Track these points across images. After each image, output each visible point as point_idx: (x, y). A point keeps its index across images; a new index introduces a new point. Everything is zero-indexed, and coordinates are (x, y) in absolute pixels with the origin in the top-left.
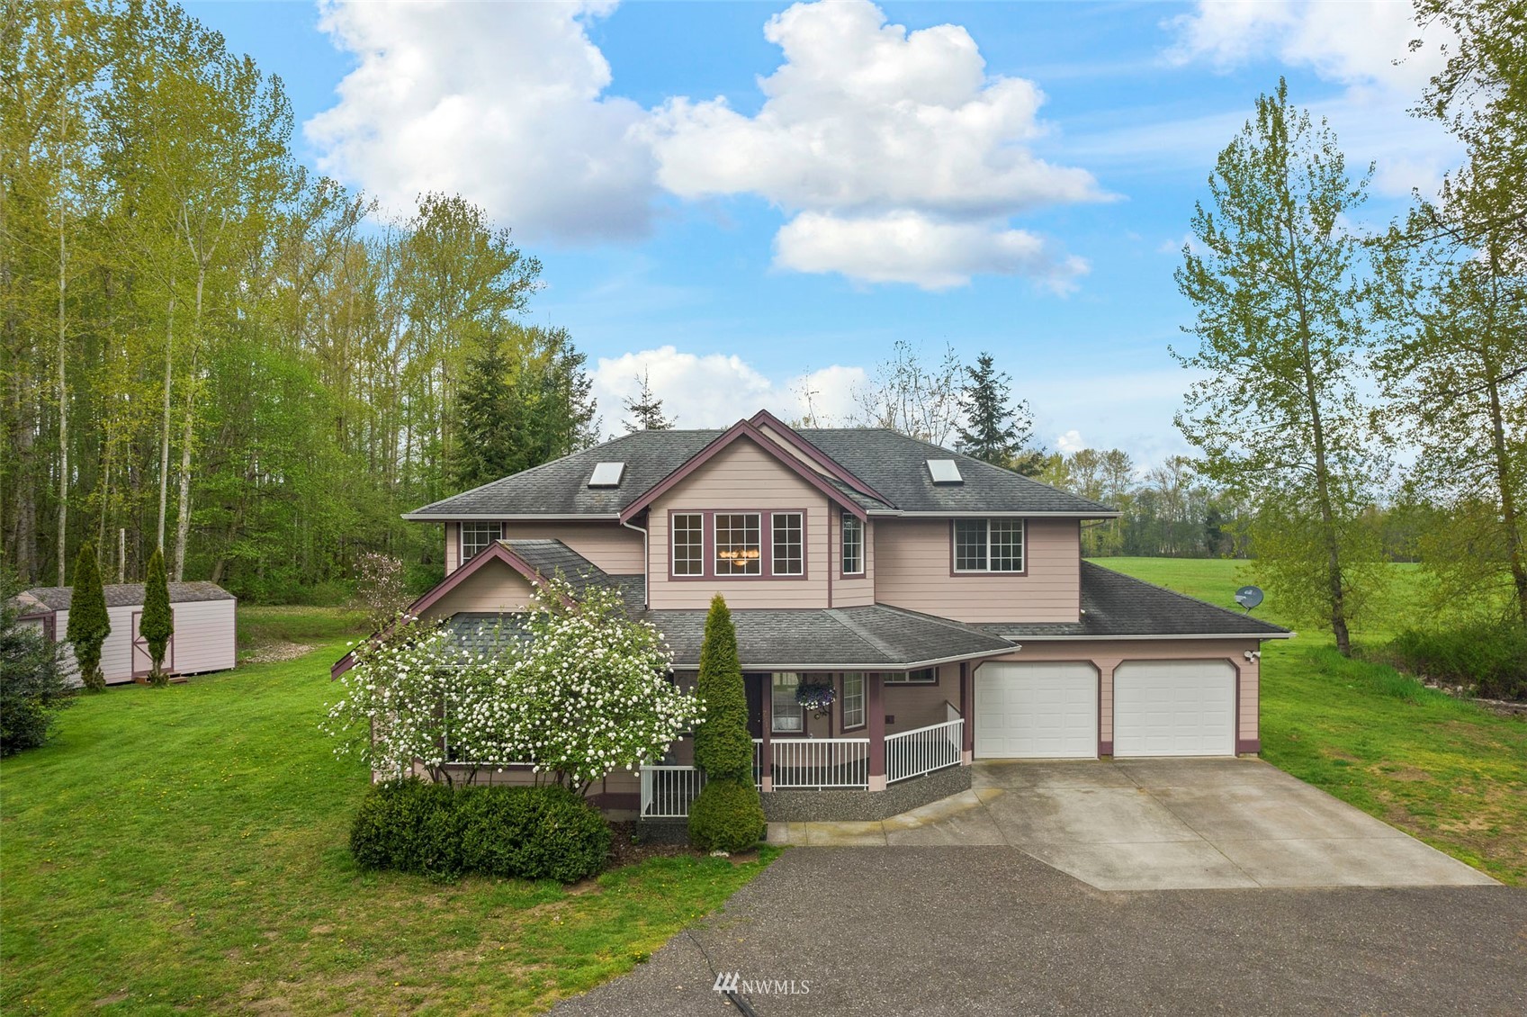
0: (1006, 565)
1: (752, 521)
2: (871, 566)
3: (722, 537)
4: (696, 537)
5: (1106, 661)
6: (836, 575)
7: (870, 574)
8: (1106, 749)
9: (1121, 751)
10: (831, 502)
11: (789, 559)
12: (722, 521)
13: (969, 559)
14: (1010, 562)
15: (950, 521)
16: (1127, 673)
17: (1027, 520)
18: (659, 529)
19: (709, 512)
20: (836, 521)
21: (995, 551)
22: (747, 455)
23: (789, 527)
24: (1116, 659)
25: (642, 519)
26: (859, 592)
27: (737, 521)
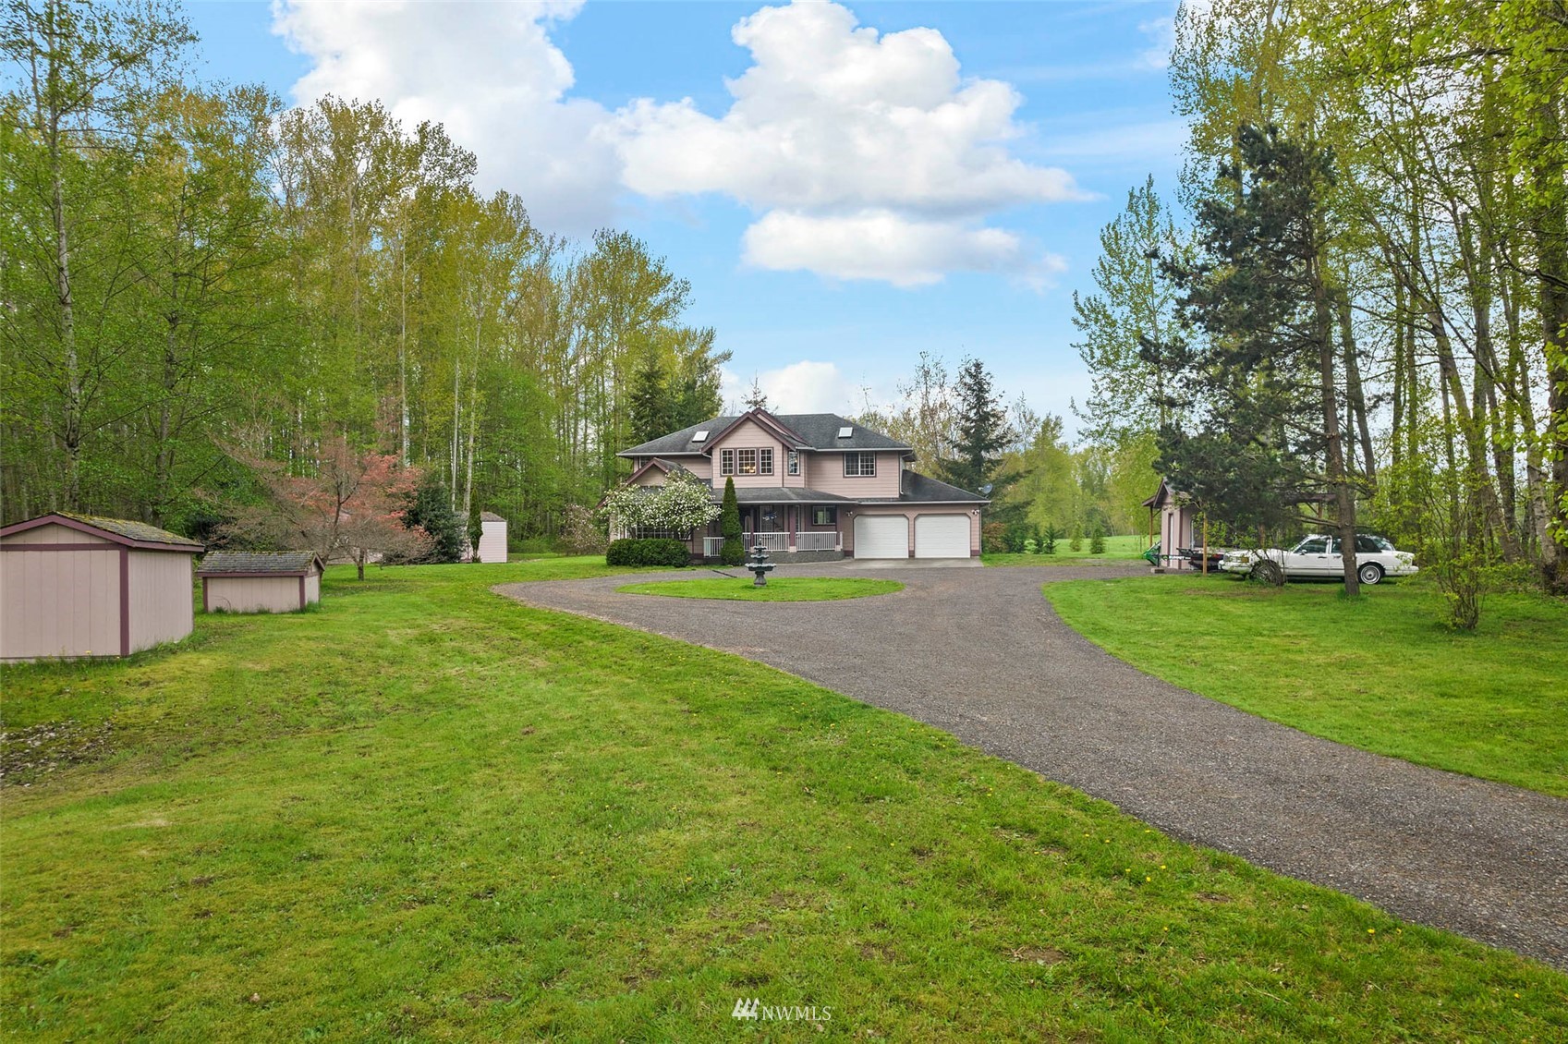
0: (867, 473)
1: (753, 452)
2: (803, 471)
3: (741, 459)
4: (730, 459)
5: (912, 514)
6: (786, 474)
7: (802, 475)
8: (912, 554)
9: (917, 556)
10: (783, 445)
11: (767, 468)
12: (741, 452)
13: (851, 471)
14: (870, 471)
15: (843, 453)
16: (921, 520)
17: (876, 452)
18: (717, 457)
19: (735, 449)
20: (785, 452)
21: (862, 466)
22: (750, 425)
23: (767, 454)
24: (915, 513)
25: (710, 452)
26: (799, 482)
27: (747, 452)
